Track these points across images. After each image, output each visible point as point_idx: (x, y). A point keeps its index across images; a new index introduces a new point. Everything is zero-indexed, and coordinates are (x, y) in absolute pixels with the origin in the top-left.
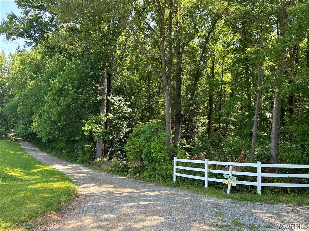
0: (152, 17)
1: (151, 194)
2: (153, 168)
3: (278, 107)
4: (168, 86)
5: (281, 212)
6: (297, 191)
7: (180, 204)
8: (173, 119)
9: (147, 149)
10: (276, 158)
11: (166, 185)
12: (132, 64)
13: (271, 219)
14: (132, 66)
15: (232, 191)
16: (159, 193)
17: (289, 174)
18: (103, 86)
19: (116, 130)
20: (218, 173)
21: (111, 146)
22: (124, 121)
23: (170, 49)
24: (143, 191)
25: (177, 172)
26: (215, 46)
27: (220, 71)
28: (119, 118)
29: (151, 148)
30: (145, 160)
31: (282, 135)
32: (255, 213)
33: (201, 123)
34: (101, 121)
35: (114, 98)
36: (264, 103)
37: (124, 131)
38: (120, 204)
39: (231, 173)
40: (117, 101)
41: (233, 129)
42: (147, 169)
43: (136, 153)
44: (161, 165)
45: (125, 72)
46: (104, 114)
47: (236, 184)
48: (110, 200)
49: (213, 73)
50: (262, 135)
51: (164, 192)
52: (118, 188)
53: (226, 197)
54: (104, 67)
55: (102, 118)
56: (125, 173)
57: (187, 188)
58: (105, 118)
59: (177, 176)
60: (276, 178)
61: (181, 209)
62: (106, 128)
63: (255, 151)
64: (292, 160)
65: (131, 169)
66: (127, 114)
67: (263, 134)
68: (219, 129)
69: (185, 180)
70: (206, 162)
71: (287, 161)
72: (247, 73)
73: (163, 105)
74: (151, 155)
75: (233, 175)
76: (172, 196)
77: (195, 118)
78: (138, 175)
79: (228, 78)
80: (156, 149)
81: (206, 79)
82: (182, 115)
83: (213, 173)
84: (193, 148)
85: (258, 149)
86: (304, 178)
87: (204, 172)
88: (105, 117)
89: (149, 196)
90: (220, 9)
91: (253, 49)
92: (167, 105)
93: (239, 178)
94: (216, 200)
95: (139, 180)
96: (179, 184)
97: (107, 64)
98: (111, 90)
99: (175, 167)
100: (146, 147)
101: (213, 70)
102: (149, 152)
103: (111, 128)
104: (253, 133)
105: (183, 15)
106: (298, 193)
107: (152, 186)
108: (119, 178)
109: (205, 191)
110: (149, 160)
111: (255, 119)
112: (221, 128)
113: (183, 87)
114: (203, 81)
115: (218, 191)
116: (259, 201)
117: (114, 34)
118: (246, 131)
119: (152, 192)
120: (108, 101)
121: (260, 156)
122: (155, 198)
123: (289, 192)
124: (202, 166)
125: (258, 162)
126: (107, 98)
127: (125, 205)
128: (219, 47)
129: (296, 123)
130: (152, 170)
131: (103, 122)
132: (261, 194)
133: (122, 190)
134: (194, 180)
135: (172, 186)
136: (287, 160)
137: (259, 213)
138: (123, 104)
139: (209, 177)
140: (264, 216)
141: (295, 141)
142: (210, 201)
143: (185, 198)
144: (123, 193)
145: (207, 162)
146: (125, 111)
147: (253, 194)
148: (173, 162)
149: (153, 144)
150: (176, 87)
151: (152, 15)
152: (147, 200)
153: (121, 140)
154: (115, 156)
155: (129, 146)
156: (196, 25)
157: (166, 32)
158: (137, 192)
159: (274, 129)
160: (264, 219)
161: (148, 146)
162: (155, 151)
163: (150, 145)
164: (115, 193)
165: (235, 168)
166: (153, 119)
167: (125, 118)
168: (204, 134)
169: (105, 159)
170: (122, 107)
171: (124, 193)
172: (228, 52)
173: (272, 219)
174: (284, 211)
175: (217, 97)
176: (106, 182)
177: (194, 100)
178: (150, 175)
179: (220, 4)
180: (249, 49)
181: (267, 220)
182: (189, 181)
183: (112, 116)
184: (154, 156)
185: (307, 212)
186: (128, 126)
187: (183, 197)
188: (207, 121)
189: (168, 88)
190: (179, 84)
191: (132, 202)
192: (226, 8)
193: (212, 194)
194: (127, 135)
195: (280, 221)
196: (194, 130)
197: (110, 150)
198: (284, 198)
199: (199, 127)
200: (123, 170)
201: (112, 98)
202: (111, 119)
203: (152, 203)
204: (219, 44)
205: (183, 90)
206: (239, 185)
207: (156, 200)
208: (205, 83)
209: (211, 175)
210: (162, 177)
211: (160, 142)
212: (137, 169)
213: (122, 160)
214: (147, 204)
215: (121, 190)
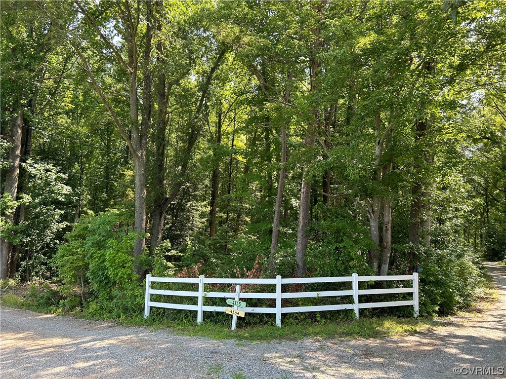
0: (116, 27)
1: (99, 344)
2: (109, 295)
3: (307, 192)
4: (142, 149)
5: (306, 352)
6: (329, 316)
7: (152, 358)
8: (148, 207)
9: (97, 262)
10: (303, 268)
11: (130, 325)
12: (77, 105)
13: (290, 366)
14: (76, 109)
15: (239, 326)
16: (116, 342)
17: (318, 292)
18: (13, 142)
19: (37, 226)
20: (219, 298)
21: (27, 255)
22: (55, 208)
23: (147, 88)
24: (85, 340)
25: (151, 301)
26: (223, 89)
27: (230, 129)
28: (44, 203)
29: (104, 260)
30: (94, 281)
31: (312, 233)
32: (269, 358)
33: (198, 212)
34: (5, 209)
35: (35, 165)
36: (290, 184)
37: (55, 227)
38: (35, 371)
39: (239, 296)
40: (42, 171)
41: (247, 222)
42: (97, 297)
43: (77, 269)
44: (122, 289)
45: (61, 118)
46: (12, 195)
47: (246, 313)
48: (14, 365)
49: (219, 132)
50: (286, 233)
51: (125, 338)
52: (34, 340)
53: (228, 336)
54: (16, 106)
55: (9, 204)
56: (53, 308)
57: (168, 327)
58: (16, 204)
59: (151, 307)
60: (302, 299)
61: (151, 368)
62: (16, 223)
63: (275, 258)
64: (324, 271)
65: (66, 298)
66: (62, 196)
67: (287, 231)
68: (227, 222)
69: (164, 313)
70: (200, 280)
71: (317, 273)
72: (267, 138)
73: (132, 181)
74: (106, 273)
75: (241, 299)
76: (138, 345)
77: (189, 204)
78: (78, 309)
79: (241, 141)
80: (114, 261)
81: (209, 141)
82: (167, 199)
83: (211, 298)
84: (183, 256)
85: (279, 254)
86: (338, 296)
87: (197, 297)
88: (15, 202)
89: (94, 350)
90: (227, 36)
91: (274, 105)
92: (139, 184)
93: (250, 303)
94: (212, 344)
95: (80, 320)
96: (153, 320)
97: (23, 102)
98: (29, 151)
99: (149, 291)
100: (95, 258)
101: (220, 127)
102: (102, 267)
103: (27, 223)
104: (274, 230)
105: (170, 34)
106: (330, 319)
107: (105, 328)
108: (40, 319)
109: (197, 328)
110: (101, 282)
111: (277, 209)
112: (230, 220)
113: (170, 152)
114: (203, 143)
115: (218, 328)
116: (276, 338)
117: (40, 48)
118: (264, 227)
119: (103, 340)
120: (23, 171)
121: (282, 265)
122: (106, 352)
123: (318, 319)
124: (194, 287)
125: (277, 276)
126: (20, 166)
127: (46, 373)
128: (227, 92)
129: (329, 216)
130: (107, 299)
131: (10, 211)
132: (280, 326)
133: (43, 342)
134: (180, 311)
135: (141, 325)
136: (316, 270)
137: (275, 357)
138: (54, 177)
139: (204, 305)
140: (281, 362)
141: (328, 243)
142: (202, 346)
143: (161, 346)
144: (43, 348)
145: (202, 280)
146: (59, 190)
147: (270, 327)
148: (144, 282)
149: (108, 253)
150: (157, 152)
151: (116, 24)
152: (90, 357)
153: (47, 244)
154: (33, 276)
155: (63, 256)
156: (192, 53)
157: (140, 58)
158: (73, 344)
159: (301, 225)
160: (280, 367)
161: (100, 257)
162: (113, 265)
163: (103, 255)
164: (26, 349)
165: (245, 288)
166: (112, 207)
167: (58, 204)
168: (203, 229)
169: (12, 282)
170: (52, 183)
171: (46, 348)
172: (242, 103)
173: (292, 366)
174: (310, 350)
175: (226, 170)
176: (11, 329)
177: (187, 177)
178: (102, 308)
179: (229, 28)
180: (268, 104)
181: (285, 368)
182: (172, 313)
183: (31, 200)
184: (111, 274)
185: (339, 348)
186: (64, 218)
187: (159, 344)
188: (209, 209)
189: (142, 154)
190: (162, 148)
191: (60, 366)
192: (237, 36)
193: (208, 333)
194: (59, 236)
195: (302, 368)
196: (186, 223)
197: (23, 263)
198: (311, 330)
199: (195, 219)
200: (50, 301)
201: (30, 166)
202: (28, 205)
203: (100, 364)
204: (228, 88)
205: (171, 156)
206: (250, 314)
207: (107, 356)
208: (206, 147)
209: (208, 301)
210: (124, 311)
211: (122, 248)
212: (78, 299)
213: (48, 282)
214: (90, 366)
215: (40, 342)
